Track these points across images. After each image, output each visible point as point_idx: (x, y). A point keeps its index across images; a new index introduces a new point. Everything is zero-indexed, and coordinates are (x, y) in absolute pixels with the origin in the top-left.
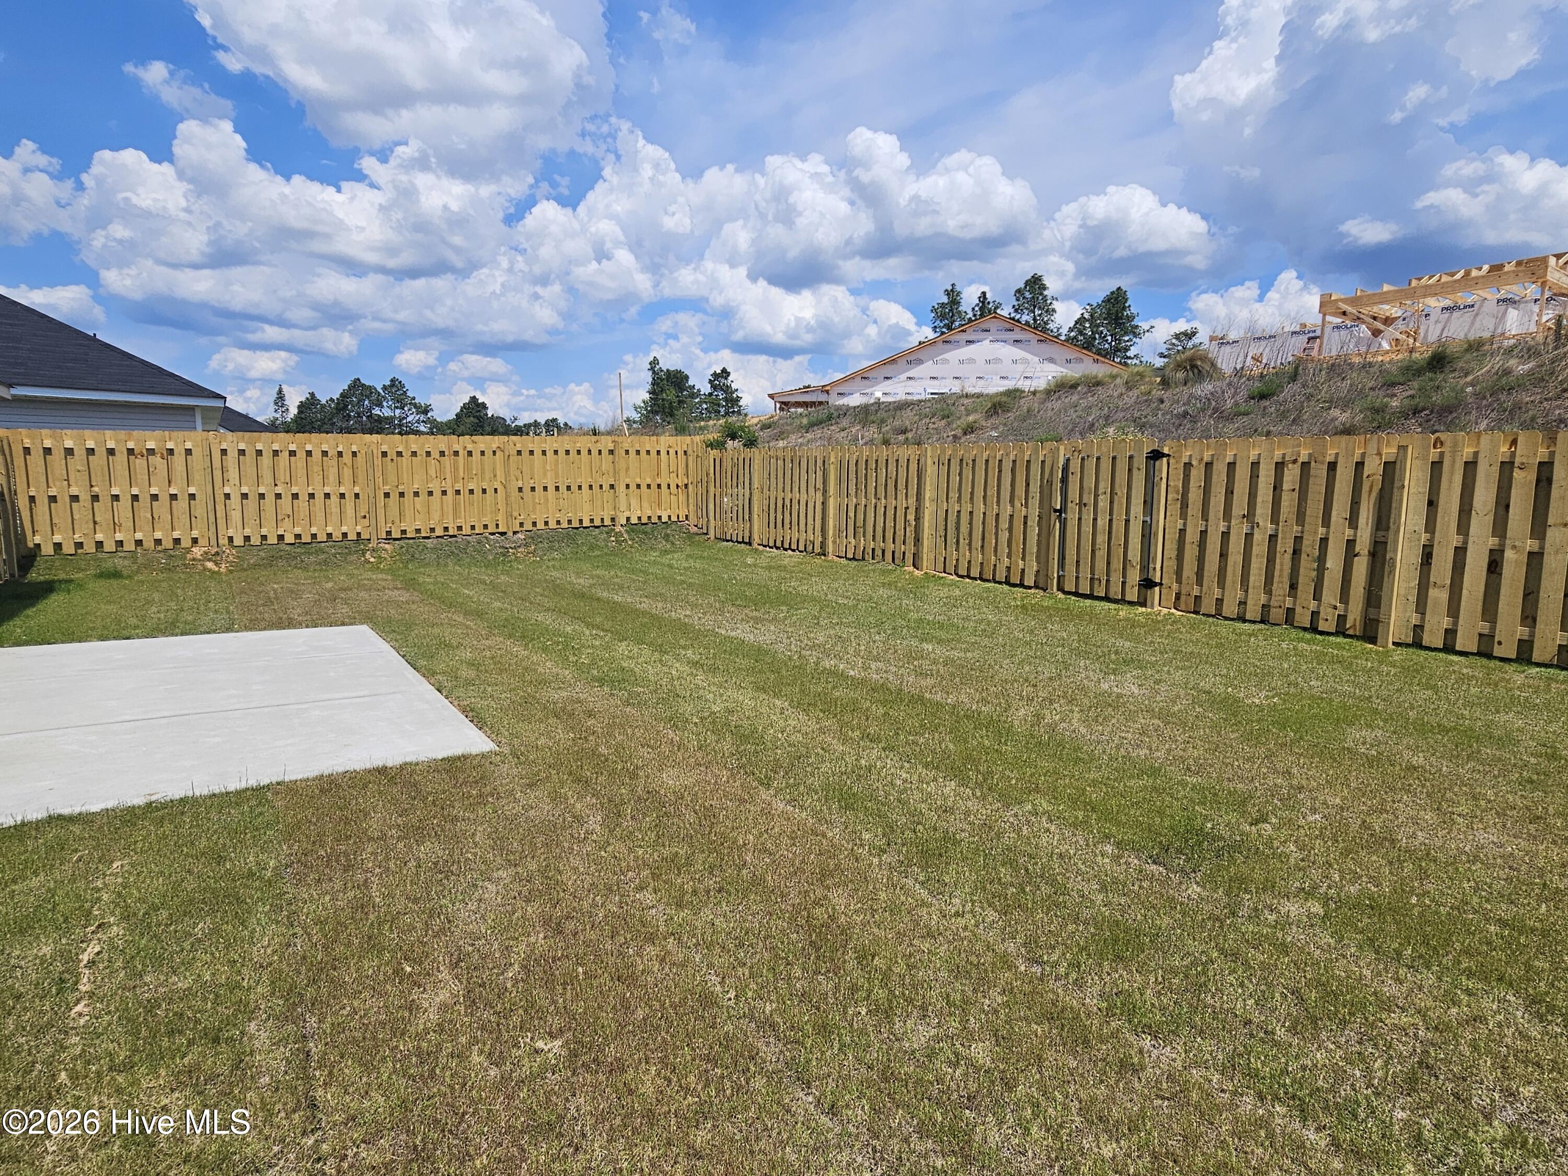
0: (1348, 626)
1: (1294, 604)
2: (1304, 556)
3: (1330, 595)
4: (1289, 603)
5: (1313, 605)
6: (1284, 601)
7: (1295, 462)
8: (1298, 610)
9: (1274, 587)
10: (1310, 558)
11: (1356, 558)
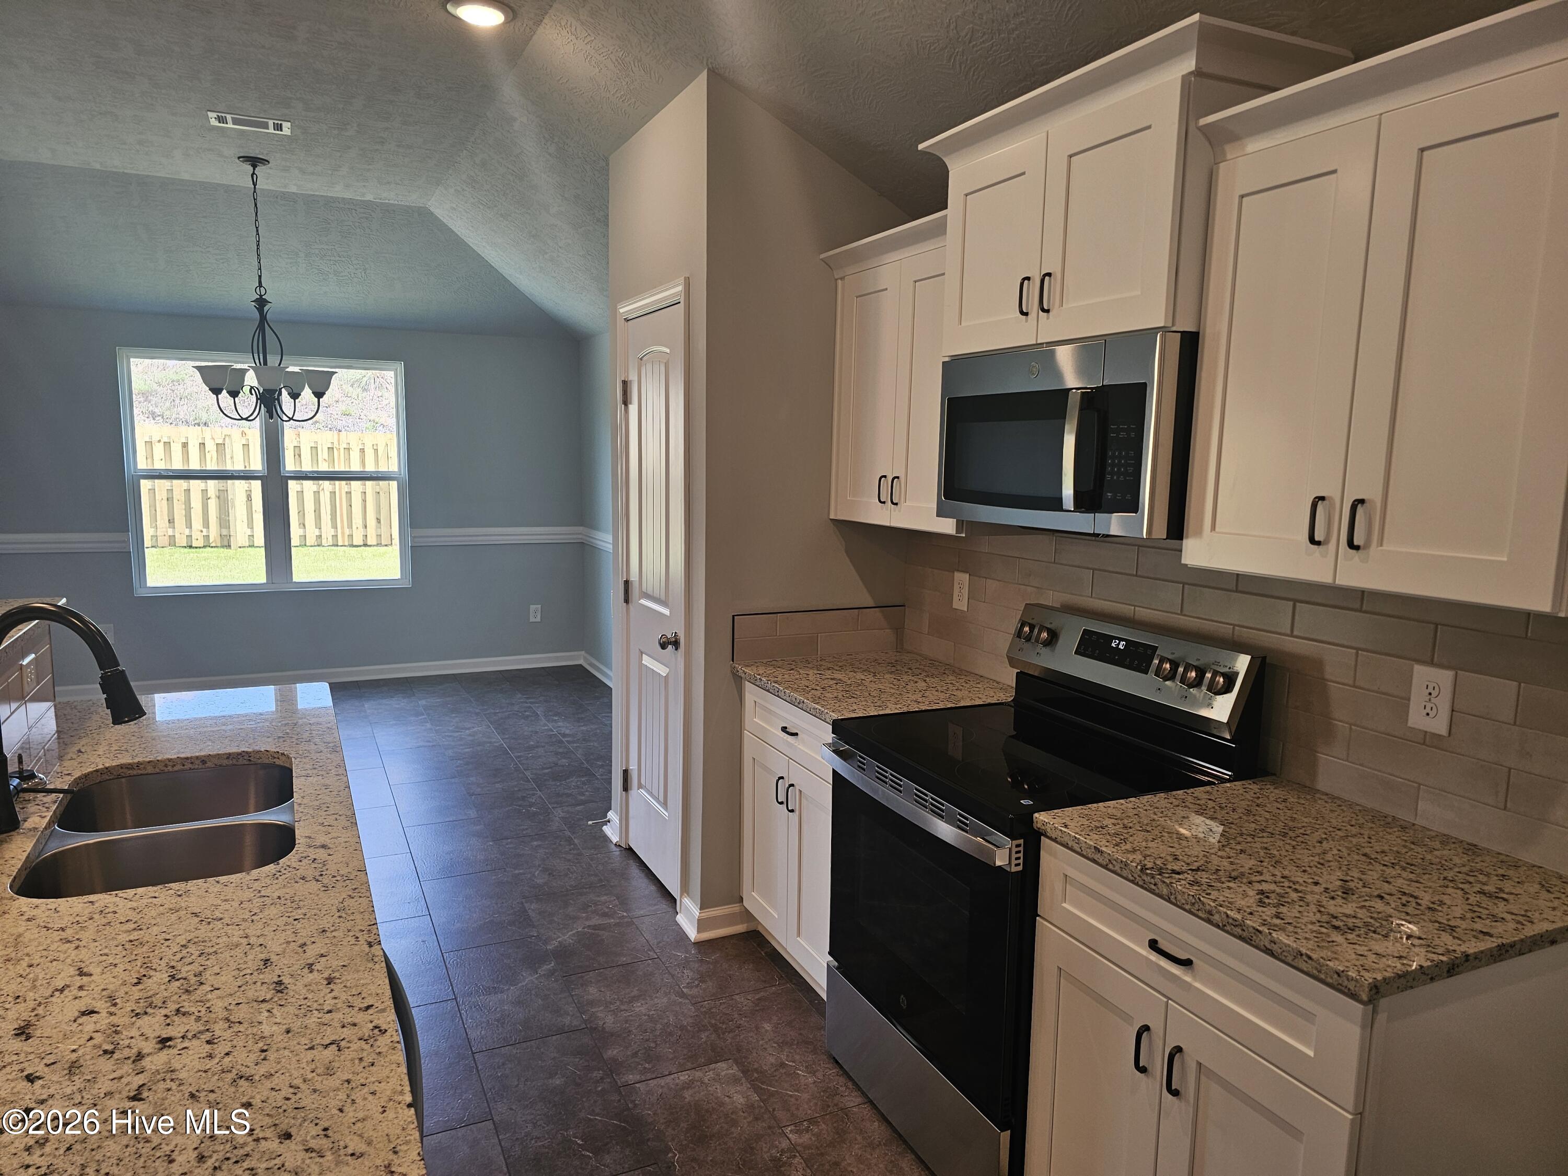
0: (211, 541)
1: (174, 532)
2: (175, 501)
3: (197, 523)
4: (170, 532)
5: (187, 532)
6: (167, 532)
7: (159, 441)
8: (177, 536)
9: (158, 523)
10: (180, 502)
11: (209, 501)
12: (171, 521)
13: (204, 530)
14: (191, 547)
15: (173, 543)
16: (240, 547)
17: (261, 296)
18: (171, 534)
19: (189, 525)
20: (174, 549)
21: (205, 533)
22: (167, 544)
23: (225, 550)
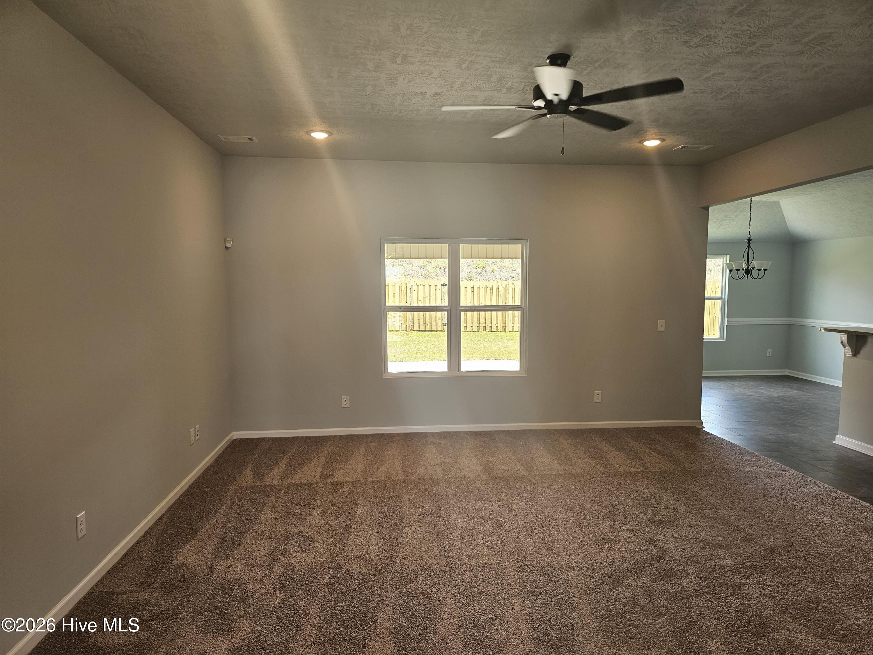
12: (485, 321)
13: (496, 324)
14: (491, 331)
15: (485, 330)
16: (509, 332)
17: (749, 238)
18: (484, 326)
19: (491, 323)
20: (485, 332)
21: (496, 326)
22: (483, 330)
23: (504, 333)
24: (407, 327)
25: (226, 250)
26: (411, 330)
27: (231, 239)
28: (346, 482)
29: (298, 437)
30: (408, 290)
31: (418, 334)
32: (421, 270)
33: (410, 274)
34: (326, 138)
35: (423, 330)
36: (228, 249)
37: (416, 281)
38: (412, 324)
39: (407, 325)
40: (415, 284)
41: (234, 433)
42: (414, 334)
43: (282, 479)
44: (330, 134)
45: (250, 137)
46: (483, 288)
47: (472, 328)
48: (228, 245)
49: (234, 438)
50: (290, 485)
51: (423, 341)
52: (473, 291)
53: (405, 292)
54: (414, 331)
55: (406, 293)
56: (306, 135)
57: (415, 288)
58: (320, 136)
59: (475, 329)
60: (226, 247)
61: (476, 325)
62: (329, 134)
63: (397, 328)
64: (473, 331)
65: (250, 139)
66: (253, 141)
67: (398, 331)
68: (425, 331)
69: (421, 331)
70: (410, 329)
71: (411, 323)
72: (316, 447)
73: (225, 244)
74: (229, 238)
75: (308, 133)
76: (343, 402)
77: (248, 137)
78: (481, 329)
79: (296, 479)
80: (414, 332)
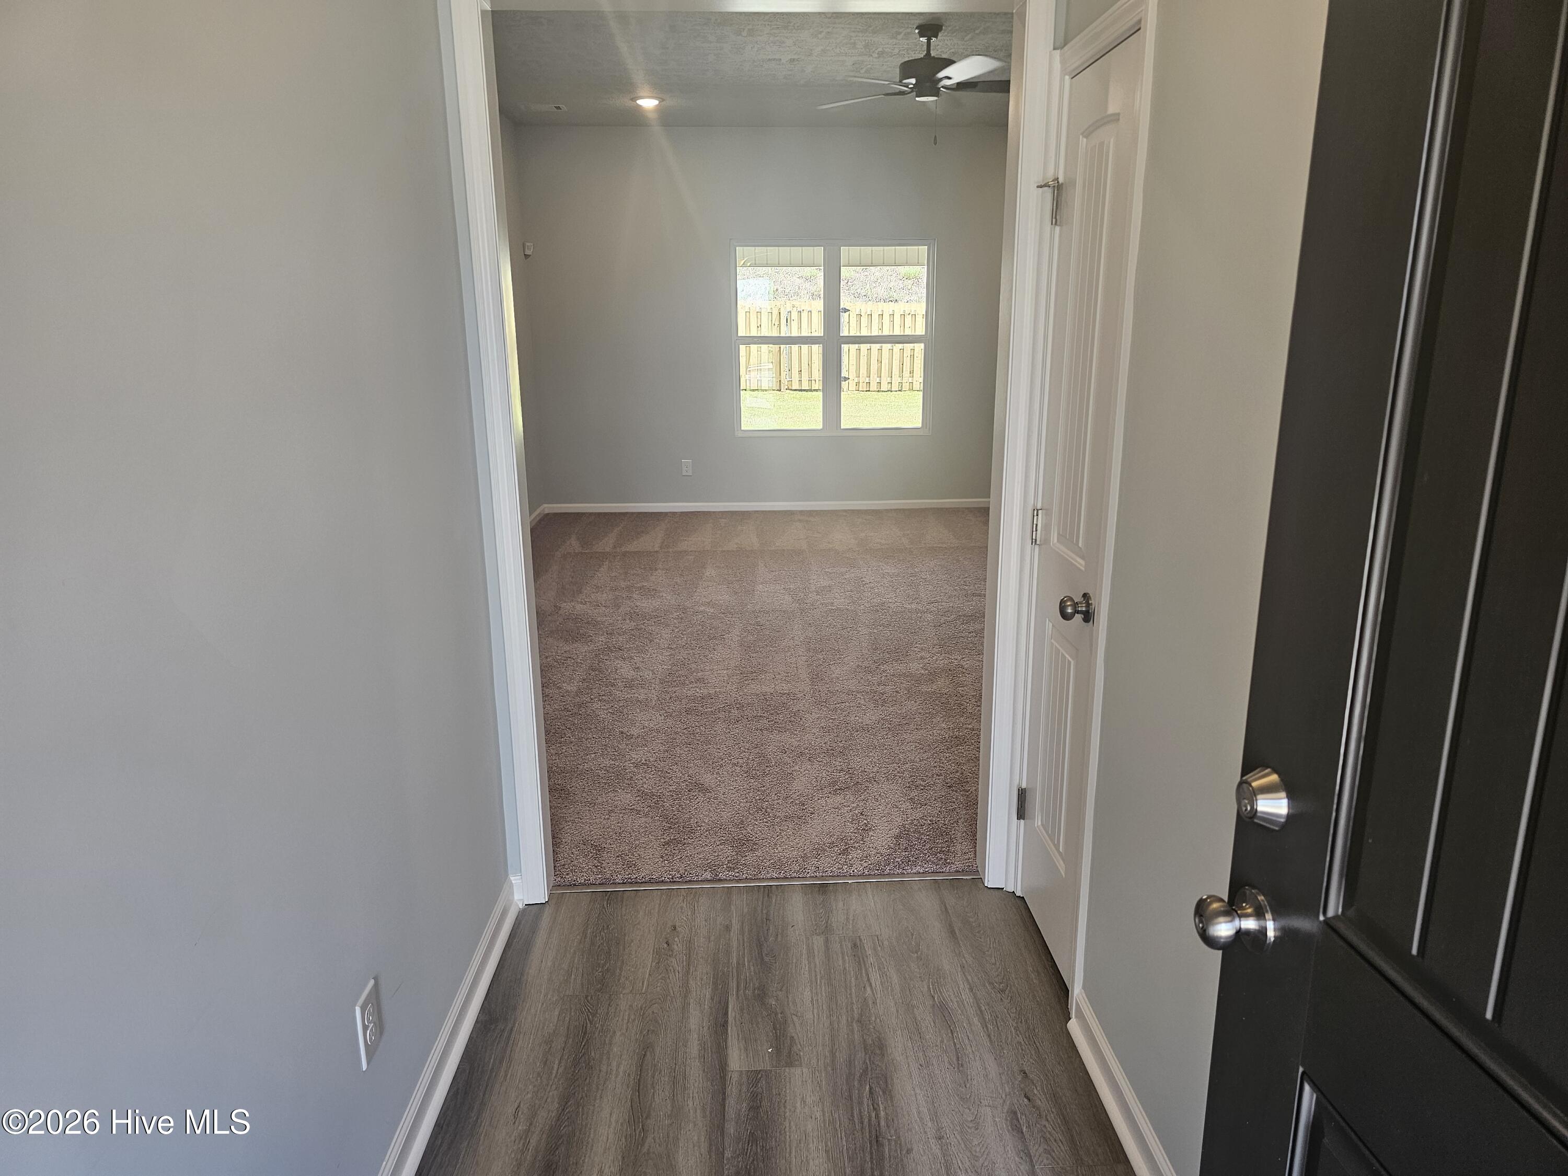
24: (780, 384)
25: (526, 259)
26: (786, 389)
27: (532, 244)
28: (691, 551)
29: (627, 513)
30: (783, 321)
31: (798, 397)
32: (808, 285)
33: (787, 291)
34: (657, 105)
35: (808, 389)
36: (528, 258)
37: (796, 303)
38: (788, 379)
39: (780, 381)
40: (795, 309)
41: (546, 505)
42: (793, 396)
43: (615, 547)
44: (662, 100)
45: (558, 106)
46: (911, 315)
47: (890, 384)
48: (528, 252)
49: (547, 511)
50: (626, 552)
51: (807, 406)
52: (893, 321)
53: (777, 323)
54: (791, 390)
55: (780, 325)
56: (630, 101)
57: (795, 315)
58: (648, 103)
59: (895, 387)
60: (525, 255)
61: (896, 380)
62: (660, 100)
63: (765, 386)
64: (891, 391)
65: (558, 108)
66: (561, 109)
67: (766, 390)
68: (811, 390)
69: (804, 390)
70: (786, 387)
71: (787, 377)
72: (651, 522)
73: (524, 252)
74: (529, 242)
75: (634, 99)
76: (684, 468)
77: (555, 106)
78: (906, 386)
79: (632, 547)
80: (792, 392)
